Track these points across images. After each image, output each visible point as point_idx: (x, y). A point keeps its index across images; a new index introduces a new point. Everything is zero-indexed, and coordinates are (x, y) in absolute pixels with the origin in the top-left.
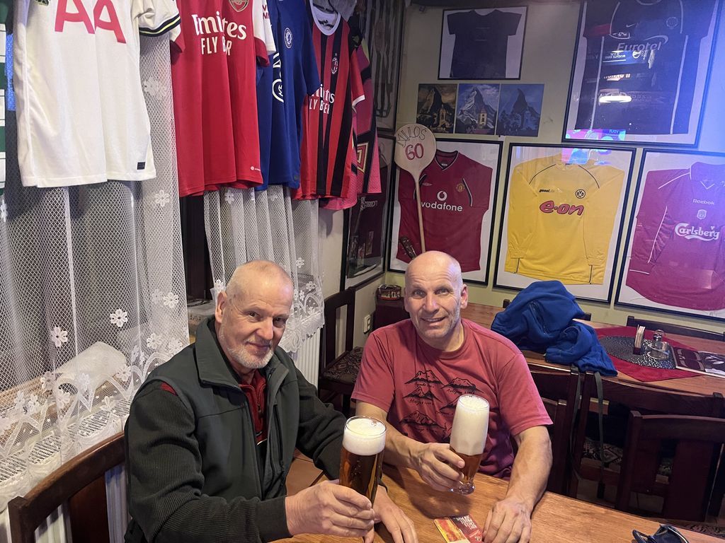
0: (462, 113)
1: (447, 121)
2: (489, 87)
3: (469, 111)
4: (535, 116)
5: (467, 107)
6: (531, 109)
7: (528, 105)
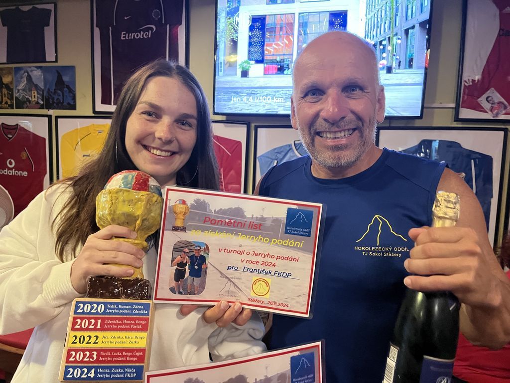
0: (18, 91)
1: (8, 98)
2: (35, 69)
3: (23, 90)
4: (72, 93)
5: (21, 86)
6: (68, 87)
7: (66, 83)
